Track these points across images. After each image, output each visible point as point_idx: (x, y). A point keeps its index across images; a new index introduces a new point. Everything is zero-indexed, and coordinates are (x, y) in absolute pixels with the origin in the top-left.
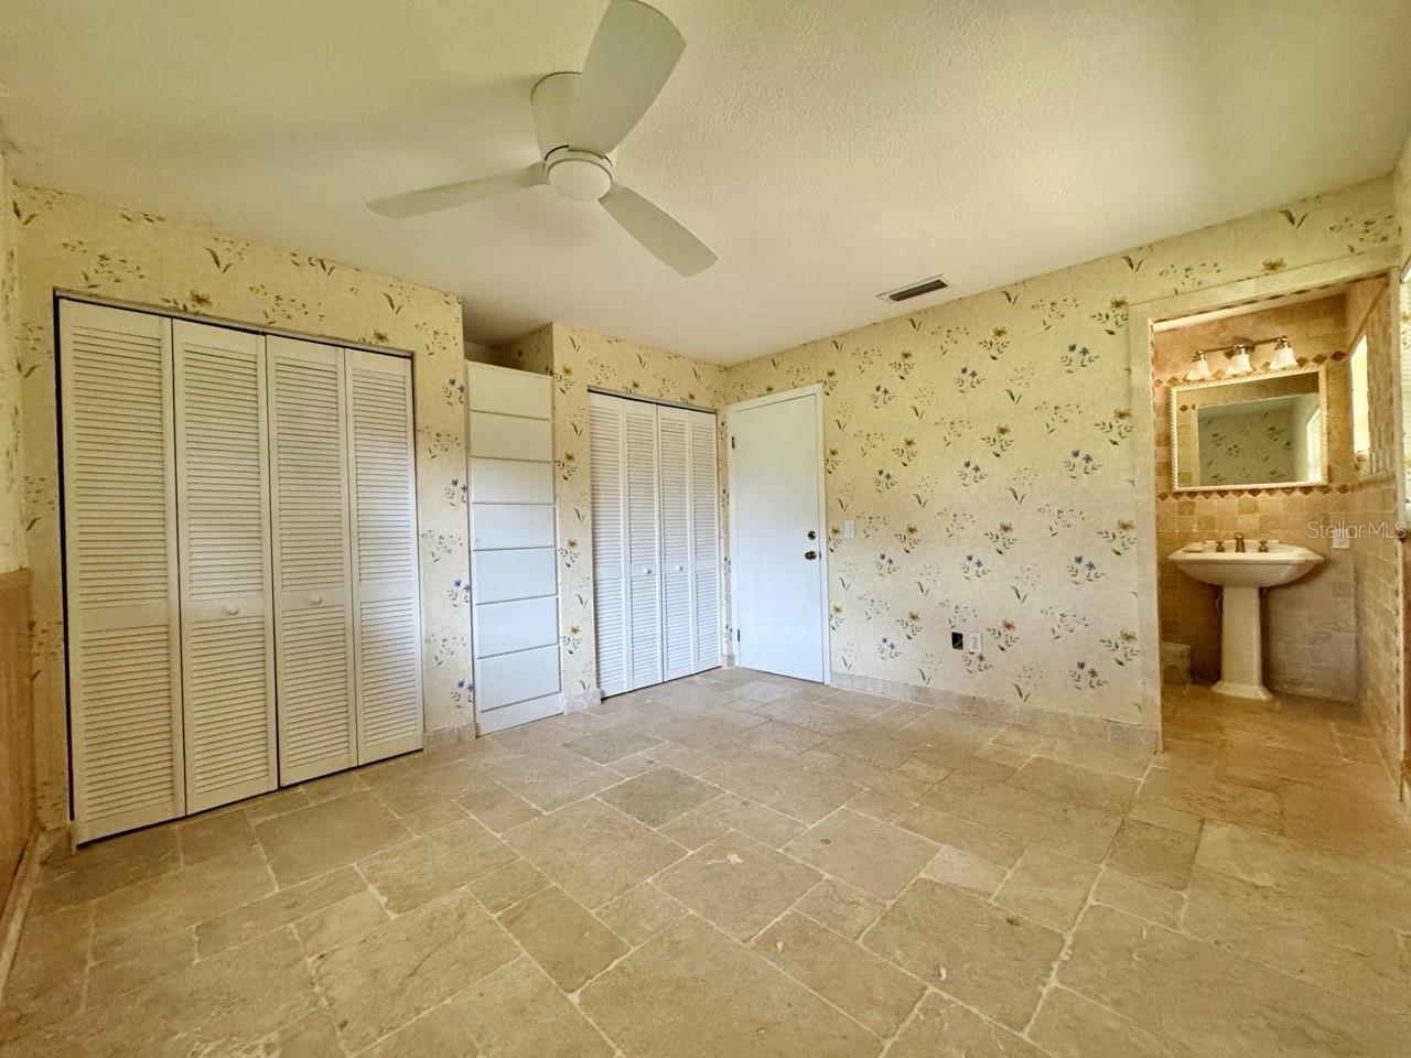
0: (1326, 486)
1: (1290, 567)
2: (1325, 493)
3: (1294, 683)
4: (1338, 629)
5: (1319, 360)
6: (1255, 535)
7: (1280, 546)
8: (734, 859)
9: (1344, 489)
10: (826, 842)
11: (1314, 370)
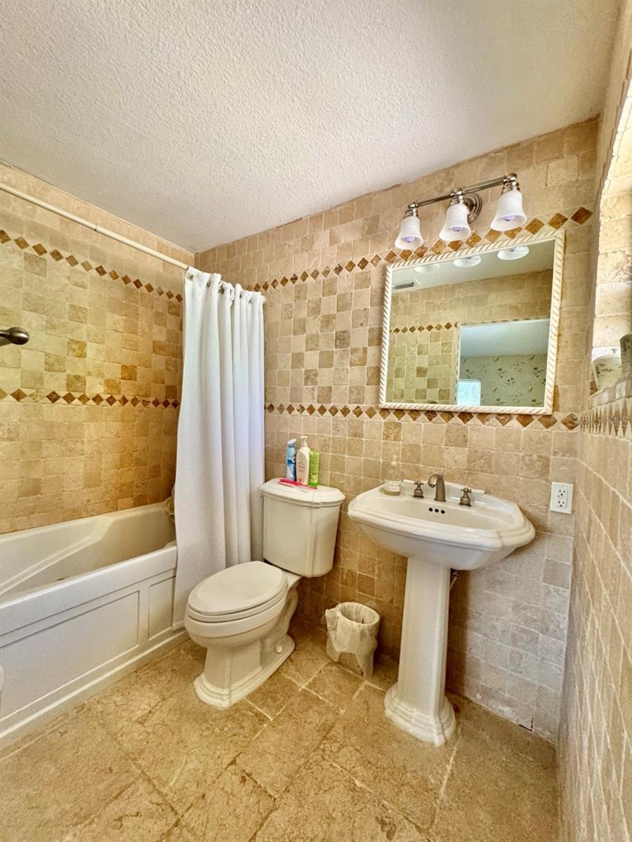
0: (549, 416)
1: (478, 553)
2: (547, 426)
3: (487, 693)
4: (545, 630)
5: (558, 221)
6: (459, 477)
7: (486, 496)
9: (571, 423)
11: (548, 239)
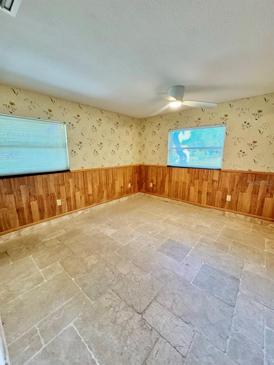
8: (150, 232)
10: (132, 236)
